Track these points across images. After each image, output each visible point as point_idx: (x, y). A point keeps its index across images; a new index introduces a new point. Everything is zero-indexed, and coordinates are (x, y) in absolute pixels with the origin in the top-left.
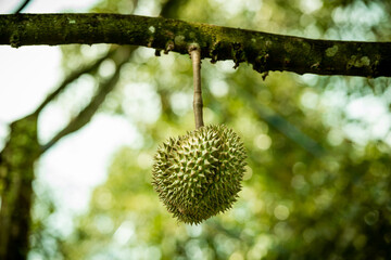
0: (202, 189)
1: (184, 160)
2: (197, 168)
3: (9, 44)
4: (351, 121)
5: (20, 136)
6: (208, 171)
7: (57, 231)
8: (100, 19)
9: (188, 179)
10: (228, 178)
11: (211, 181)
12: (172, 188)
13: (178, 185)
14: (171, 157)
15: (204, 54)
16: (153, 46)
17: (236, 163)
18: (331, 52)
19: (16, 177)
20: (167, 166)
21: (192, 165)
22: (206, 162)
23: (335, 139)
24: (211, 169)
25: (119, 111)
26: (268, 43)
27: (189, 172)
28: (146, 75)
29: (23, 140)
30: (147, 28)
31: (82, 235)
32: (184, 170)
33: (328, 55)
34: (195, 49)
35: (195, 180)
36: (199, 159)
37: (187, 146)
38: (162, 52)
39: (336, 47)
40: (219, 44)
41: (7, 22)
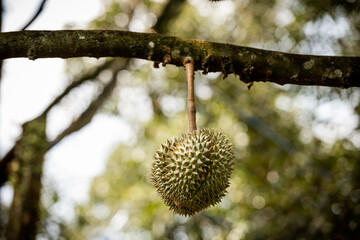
0: (196, 185)
1: (180, 160)
2: (191, 167)
3: (26, 56)
4: (320, 122)
5: (30, 135)
6: (201, 169)
7: (60, 218)
8: (106, 35)
9: (183, 176)
10: (219, 175)
11: (203, 178)
12: (169, 184)
13: (175, 181)
14: (168, 157)
15: (197, 66)
16: (152, 59)
17: (226, 163)
18: (308, 65)
19: (27, 172)
20: (164, 165)
21: (187, 164)
22: (199, 162)
23: (306, 138)
24: (203, 168)
25: (116, 113)
26: (253, 57)
27: (184, 170)
28: (139, 80)
29: (33, 139)
30: (147, 43)
31: (82, 222)
32: (179, 168)
33: (306, 67)
34: (189, 62)
35: (190, 177)
36: (193, 159)
37: (183, 148)
38: (161, 65)
39: (312, 61)
40: (210, 58)
41: (25, 37)
